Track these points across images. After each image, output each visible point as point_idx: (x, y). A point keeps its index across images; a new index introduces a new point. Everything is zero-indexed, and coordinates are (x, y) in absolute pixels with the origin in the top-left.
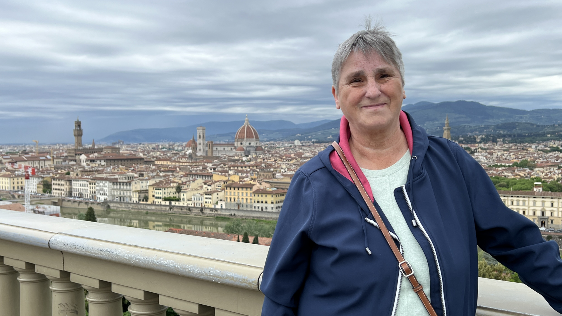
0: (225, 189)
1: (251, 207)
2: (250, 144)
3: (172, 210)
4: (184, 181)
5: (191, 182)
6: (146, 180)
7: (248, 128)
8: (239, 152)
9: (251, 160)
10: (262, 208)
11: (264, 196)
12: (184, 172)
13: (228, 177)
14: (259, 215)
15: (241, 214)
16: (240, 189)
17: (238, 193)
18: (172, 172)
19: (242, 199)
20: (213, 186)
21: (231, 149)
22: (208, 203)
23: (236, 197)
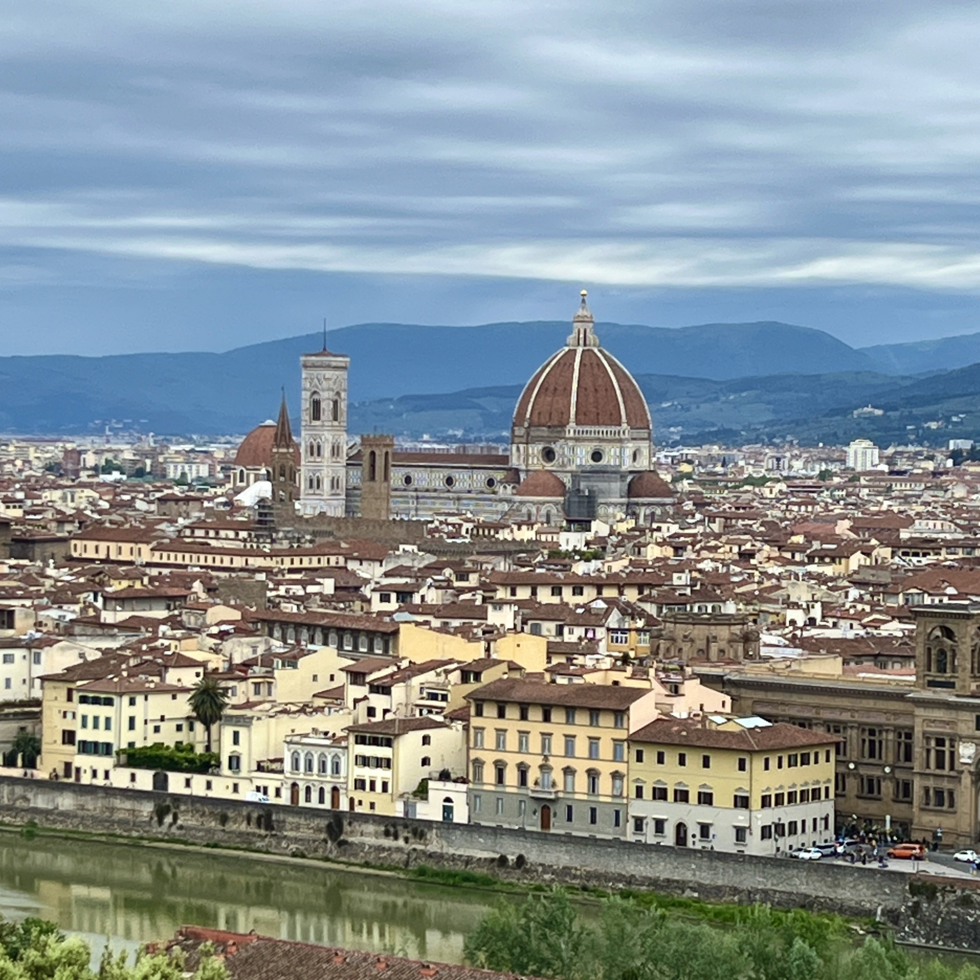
0: (473, 711)
1: (617, 824)
2: (597, 456)
3: (168, 819)
4: (237, 660)
5: (278, 662)
6: (30, 645)
7: (591, 363)
8: (531, 503)
9: (604, 549)
10: (681, 828)
11: (694, 760)
12: (234, 607)
13: (483, 644)
14: (663, 870)
15: (559, 857)
16: (558, 716)
17: (546, 736)
18: (168, 608)
19: (568, 771)
20: (398, 691)
21: (491, 482)
22: (373, 788)
23: (534, 762)
